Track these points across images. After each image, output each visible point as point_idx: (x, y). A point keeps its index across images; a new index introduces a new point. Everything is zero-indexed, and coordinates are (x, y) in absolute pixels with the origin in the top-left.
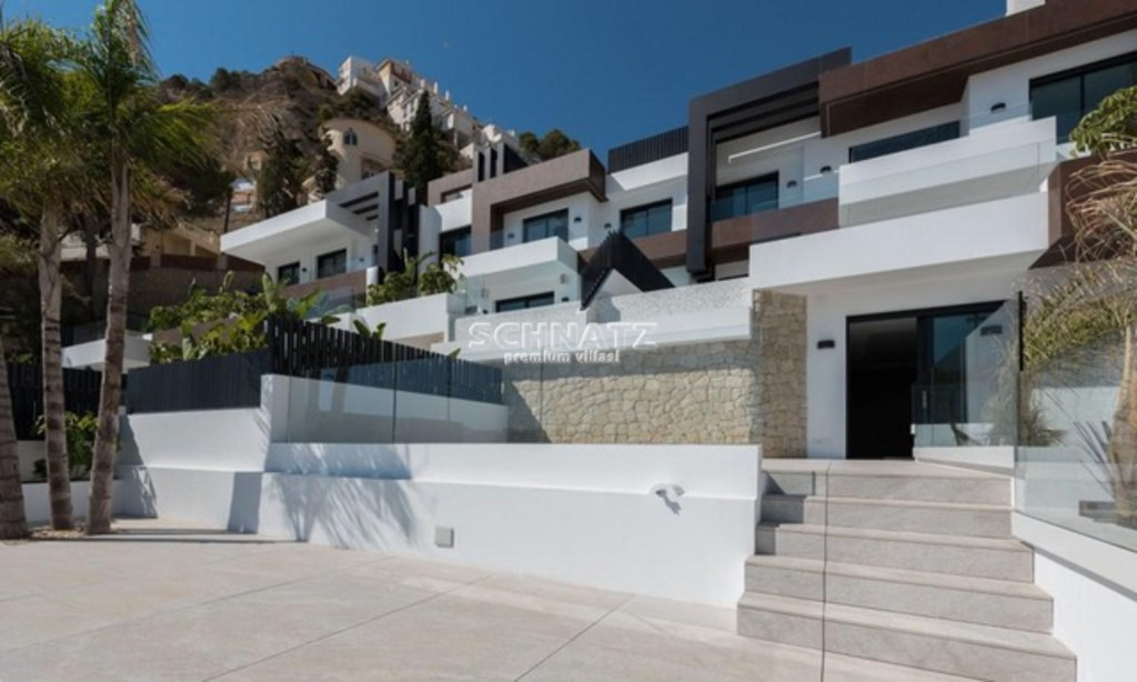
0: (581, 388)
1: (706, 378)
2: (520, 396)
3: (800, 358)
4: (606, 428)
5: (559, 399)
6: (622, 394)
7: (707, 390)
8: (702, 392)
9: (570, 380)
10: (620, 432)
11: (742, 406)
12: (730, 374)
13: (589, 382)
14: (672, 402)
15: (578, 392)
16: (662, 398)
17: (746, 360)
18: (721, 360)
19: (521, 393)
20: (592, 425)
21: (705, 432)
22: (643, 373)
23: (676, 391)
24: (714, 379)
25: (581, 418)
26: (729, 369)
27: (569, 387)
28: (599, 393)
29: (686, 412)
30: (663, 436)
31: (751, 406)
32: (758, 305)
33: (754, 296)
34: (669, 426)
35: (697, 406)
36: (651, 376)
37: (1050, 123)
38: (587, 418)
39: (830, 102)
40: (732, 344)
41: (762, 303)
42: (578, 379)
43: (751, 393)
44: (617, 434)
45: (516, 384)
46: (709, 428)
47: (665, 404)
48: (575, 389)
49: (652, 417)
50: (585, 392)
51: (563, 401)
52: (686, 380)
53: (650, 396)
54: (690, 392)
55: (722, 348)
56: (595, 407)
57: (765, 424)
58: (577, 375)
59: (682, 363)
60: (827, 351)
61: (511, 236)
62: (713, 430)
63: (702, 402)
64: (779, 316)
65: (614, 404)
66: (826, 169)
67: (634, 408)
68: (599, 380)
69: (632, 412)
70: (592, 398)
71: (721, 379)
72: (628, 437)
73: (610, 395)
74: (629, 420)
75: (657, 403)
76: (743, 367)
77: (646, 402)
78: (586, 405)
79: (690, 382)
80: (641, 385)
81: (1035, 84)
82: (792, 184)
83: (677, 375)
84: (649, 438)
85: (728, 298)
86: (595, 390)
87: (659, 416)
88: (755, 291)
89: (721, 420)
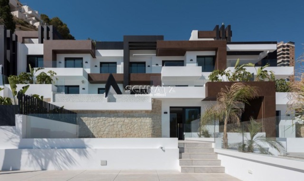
0: (105, 121)
1: (141, 120)
2: (84, 122)
3: (160, 116)
4: (113, 133)
5: (98, 124)
6: (118, 123)
7: (141, 123)
8: (140, 123)
9: (101, 118)
10: (117, 133)
11: (149, 127)
12: (146, 119)
13: (107, 119)
14: (132, 126)
15: (104, 122)
16: (129, 124)
17: (150, 116)
18: (144, 115)
19: (84, 121)
20: (109, 132)
21: (141, 134)
22: (124, 117)
23: (133, 123)
24: (143, 120)
25: (105, 130)
26: (146, 117)
27: (101, 120)
28: (111, 122)
29: (136, 128)
30: (130, 135)
31: (151, 127)
32: (153, 102)
33: (152, 100)
34: (131, 132)
35: (139, 127)
36: (126, 118)
37: (201, 67)
38: (107, 130)
39: (159, 48)
40: (147, 111)
41: (154, 102)
42: (104, 118)
43: (151, 124)
44: (116, 135)
45: (82, 118)
46: (142, 133)
47: (130, 126)
48: (103, 121)
49: (126, 130)
50: (106, 122)
51: (99, 124)
52: (135, 120)
53: (126, 124)
54: (137, 123)
55: (144, 112)
56: (110, 126)
57: (154, 132)
58: (104, 117)
59: (134, 115)
60: (166, 114)
61: (60, 62)
62: (143, 133)
63: (140, 126)
64: (156, 105)
65: (115, 126)
66: (157, 65)
67: (121, 127)
68: (111, 118)
69: (121, 128)
70: (108, 124)
71: (144, 120)
72: (120, 135)
73: (114, 123)
74: (120, 130)
75: (128, 126)
76: (150, 117)
77: (125, 125)
78: (106, 126)
79: (137, 121)
80: (123, 121)
81: (198, 57)
82: (149, 66)
83: (133, 118)
84: (126, 135)
85: (146, 99)
86: (110, 121)
87: (129, 129)
88: (152, 98)
89: (144, 131)
